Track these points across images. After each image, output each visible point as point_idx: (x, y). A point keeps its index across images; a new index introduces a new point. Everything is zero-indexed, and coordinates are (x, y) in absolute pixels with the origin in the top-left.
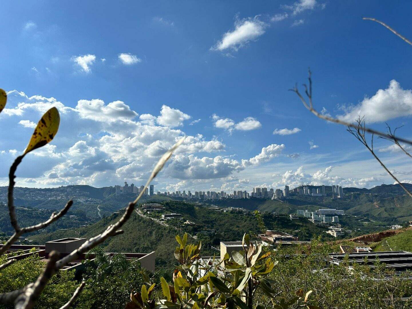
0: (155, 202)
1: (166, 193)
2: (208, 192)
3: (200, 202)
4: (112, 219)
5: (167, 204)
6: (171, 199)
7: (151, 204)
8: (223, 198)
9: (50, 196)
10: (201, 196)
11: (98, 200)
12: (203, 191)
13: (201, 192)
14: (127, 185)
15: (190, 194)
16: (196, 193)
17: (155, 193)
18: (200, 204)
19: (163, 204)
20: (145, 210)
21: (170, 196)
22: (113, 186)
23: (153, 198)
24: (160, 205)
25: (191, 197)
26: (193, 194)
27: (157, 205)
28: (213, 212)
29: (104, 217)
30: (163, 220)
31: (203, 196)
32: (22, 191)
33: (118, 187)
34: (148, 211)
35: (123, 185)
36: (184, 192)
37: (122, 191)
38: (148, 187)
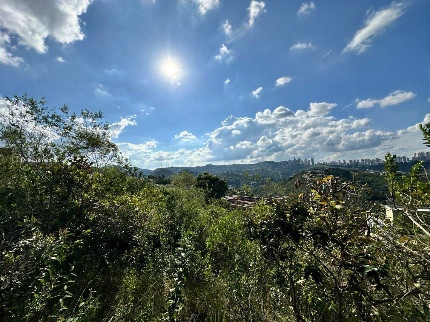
0: (316, 170)
1: (324, 163)
2: (362, 160)
3: (355, 168)
4: (289, 180)
5: (326, 170)
6: (329, 167)
7: (314, 171)
8: (379, 163)
9: (253, 168)
10: (355, 163)
11: (279, 169)
12: (356, 159)
13: (355, 161)
14: (295, 159)
15: (345, 162)
16: (351, 161)
17: (316, 163)
18: (355, 169)
19: (323, 171)
20: (310, 175)
21: (327, 165)
22: (287, 160)
23: (314, 166)
24: (320, 171)
25: (346, 164)
26: (348, 162)
27: (319, 171)
28: (369, 175)
29: (284, 179)
31: (357, 164)
32: (240, 166)
33: (290, 161)
34: (313, 176)
35: (293, 159)
36: (339, 161)
37: (292, 163)
38: (310, 159)
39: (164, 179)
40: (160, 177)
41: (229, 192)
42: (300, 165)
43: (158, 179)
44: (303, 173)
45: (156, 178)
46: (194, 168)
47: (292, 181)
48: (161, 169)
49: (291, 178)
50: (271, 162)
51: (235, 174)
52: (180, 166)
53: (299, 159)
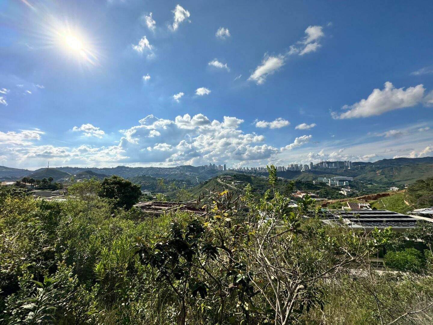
0: (228, 175)
1: (233, 169)
2: (259, 168)
3: (254, 174)
5: (235, 176)
6: (237, 173)
7: (225, 176)
9: (172, 172)
10: (255, 170)
11: (196, 174)
13: (254, 168)
14: (211, 165)
15: (248, 169)
16: (252, 169)
17: (227, 169)
18: (254, 175)
19: (232, 176)
20: (222, 179)
21: (236, 171)
22: (204, 166)
23: (226, 172)
24: (230, 176)
25: (249, 171)
26: (250, 169)
27: (229, 176)
28: (263, 180)
29: (201, 183)
30: (233, 185)
32: (158, 170)
33: (207, 166)
34: (224, 180)
35: (209, 165)
36: (244, 168)
37: (208, 168)
38: (223, 165)
39: (53, 183)
40: (44, 181)
41: (144, 198)
42: (215, 170)
43: (41, 183)
44: (217, 177)
45: (38, 182)
46: (101, 169)
47: (207, 185)
48: (48, 169)
49: (207, 182)
50: (189, 167)
51: (152, 178)
52: (79, 166)
53: (214, 165)
